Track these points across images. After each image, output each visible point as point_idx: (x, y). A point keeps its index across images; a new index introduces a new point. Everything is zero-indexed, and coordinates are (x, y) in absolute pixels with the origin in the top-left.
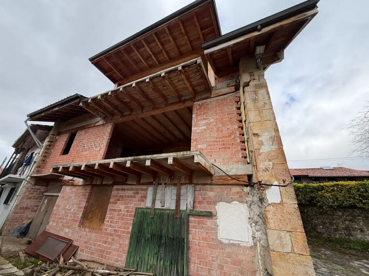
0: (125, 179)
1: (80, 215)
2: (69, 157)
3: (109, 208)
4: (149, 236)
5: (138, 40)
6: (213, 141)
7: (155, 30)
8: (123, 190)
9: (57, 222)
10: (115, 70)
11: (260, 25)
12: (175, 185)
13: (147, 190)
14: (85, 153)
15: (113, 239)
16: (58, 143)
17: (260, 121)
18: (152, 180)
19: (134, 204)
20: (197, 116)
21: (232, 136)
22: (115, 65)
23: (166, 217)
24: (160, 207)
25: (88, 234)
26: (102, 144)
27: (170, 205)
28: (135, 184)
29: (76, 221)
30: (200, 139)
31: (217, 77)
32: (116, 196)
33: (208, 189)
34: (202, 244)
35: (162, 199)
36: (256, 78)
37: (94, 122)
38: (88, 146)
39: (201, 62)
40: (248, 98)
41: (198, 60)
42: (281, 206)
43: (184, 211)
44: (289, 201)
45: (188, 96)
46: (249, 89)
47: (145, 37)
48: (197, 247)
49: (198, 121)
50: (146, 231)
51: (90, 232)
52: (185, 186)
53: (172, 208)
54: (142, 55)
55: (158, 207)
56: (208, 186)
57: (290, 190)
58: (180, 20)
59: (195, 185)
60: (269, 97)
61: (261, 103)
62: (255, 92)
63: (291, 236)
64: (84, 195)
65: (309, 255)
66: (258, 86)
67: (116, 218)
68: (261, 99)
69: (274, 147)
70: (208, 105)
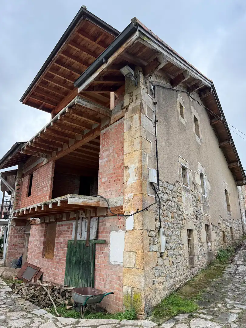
0: (61, 216)
1: (42, 249)
2: (31, 199)
3: (55, 242)
4: (75, 262)
5: (46, 73)
6: (111, 174)
7: (54, 60)
8: (62, 225)
9: (32, 255)
10: (44, 103)
11: (104, 58)
12: (87, 218)
13: (72, 224)
14: (39, 193)
15: (59, 266)
16: (24, 186)
17: (131, 152)
18: (76, 216)
19: (67, 237)
20: (102, 147)
21: (122, 168)
22: (42, 98)
23: (82, 247)
24: (79, 239)
25: (47, 263)
26: (48, 183)
27: (84, 237)
28: (66, 220)
29: (40, 253)
30: (104, 172)
31: (117, 96)
32: (59, 231)
33: (107, 220)
34: (102, 266)
35: (80, 231)
36: (134, 99)
37: (41, 162)
38: (40, 187)
39: (78, 102)
40: (126, 126)
41: (76, 100)
42: (133, 232)
43: (91, 240)
44: (138, 228)
45: (96, 125)
46: (127, 115)
47: (49, 69)
48: (99, 268)
49: (103, 152)
50: (73, 258)
51: (48, 261)
52: (93, 219)
53: (86, 239)
54: (58, 81)
55: (78, 238)
56: (106, 218)
57: (140, 217)
58: (69, 43)
59: (99, 218)
60: (140, 123)
61: (134, 131)
62: (131, 118)
63: (135, 255)
64: (42, 232)
65: (143, 269)
66: (134, 111)
67: (59, 250)
68: (134, 126)
69: (136, 178)
70: (109, 133)
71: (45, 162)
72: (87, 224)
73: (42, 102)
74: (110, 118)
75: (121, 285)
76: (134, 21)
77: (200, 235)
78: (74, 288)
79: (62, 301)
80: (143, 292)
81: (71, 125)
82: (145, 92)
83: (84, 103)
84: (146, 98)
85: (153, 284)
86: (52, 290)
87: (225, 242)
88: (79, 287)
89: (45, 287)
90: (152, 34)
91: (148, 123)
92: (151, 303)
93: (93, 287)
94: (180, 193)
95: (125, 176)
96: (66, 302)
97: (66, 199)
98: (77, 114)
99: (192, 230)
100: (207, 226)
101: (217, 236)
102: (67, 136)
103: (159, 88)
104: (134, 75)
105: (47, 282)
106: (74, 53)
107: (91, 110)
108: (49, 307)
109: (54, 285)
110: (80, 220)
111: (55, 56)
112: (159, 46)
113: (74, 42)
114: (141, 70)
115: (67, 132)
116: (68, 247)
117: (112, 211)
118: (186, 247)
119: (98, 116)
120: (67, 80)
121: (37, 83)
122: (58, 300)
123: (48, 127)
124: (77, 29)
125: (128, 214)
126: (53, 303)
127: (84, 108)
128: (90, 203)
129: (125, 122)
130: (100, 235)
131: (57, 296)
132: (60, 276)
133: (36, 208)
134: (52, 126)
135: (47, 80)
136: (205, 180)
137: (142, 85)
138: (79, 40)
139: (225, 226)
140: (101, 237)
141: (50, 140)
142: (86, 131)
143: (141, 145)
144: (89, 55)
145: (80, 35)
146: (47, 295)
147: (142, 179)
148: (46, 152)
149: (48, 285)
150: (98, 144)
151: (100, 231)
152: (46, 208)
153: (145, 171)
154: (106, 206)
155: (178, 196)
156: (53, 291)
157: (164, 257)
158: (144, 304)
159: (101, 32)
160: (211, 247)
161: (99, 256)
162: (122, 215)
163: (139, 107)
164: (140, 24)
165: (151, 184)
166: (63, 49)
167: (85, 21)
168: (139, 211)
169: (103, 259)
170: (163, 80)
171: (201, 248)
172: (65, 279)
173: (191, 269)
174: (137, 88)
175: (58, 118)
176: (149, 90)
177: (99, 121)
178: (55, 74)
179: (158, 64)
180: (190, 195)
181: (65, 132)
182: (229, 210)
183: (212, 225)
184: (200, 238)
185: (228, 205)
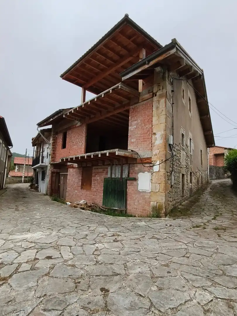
1: (80, 184)
2: (67, 150)
3: (93, 179)
4: (111, 191)
6: (139, 137)
7: (96, 50)
8: (97, 169)
9: (71, 188)
10: (79, 79)
11: (147, 61)
12: (120, 165)
13: (108, 168)
14: (75, 147)
15: (97, 194)
16: (58, 141)
17: (158, 124)
18: (110, 163)
19: (103, 176)
20: (131, 118)
21: (148, 133)
23: (117, 182)
24: (114, 177)
25: (86, 192)
26: (83, 140)
27: (118, 175)
28: (102, 165)
29: (79, 186)
30: (133, 135)
31: (144, 83)
32: (95, 172)
34: (132, 193)
35: (114, 172)
36: (161, 88)
37: (74, 124)
38: (75, 142)
39: (121, 87)
40: (154, 106)
42: (159, 173)
43: (124, 178)
44: (162, 170)
45: (126, 101)
46: (155, 99)
47: (90, 56)
49: (132, 121)
50: (109, 189)
52: (125, 165)
53: (120, 177)
56: (135, 164)
57: (164, 164)
59: (129, 164)
61: (160, 110)
62: (159, 101)
63: (160, 185)
64: (80, 173)
65: (165, 193)
66: (161, 96)
67: (96, 184)
68: (161, 107)
69: (161, 141)
70: (137, 108)
71: (79, 125)
72: (120, 168)
73: (77, 79)
74: (139, 98)
76: (174, 41)
77: (187, 178)
80: (164, 204)
82: (168, 84)
83: (125, 88)
84: (169, 88)
85: (168, 201)
87: (198, 184)
91: (169, 105)
94: (180, 151)
95: (153, 139)
97: (113, 152)
99: (184, 175)
100: (191, 173)
101: (195, 180)
103: (175, 80)
104: (163, 72)
107: (128, 92)
110: (114, 166)
114: (167, 68)
116: (105, 182)
118: (181, 183)
119: (129, 96)
124: (119, 31)
129: (154, 103)
130: (130, 175)
133: (86, 156)
134: (95, 101)
135: (86, 64)
136: (192, 143)
137: (167, 79)
138: (118, 38)
139: (199, 174)
140: (131, 176)
142: (117, 105)
143: (166, 120)
144: (122, 48)
145: (120, 35)
147: (165, 142)
151: (130, 172)
153: (167, 137)
154: (136, 157)
155: (179, 153)
157: (172, 188)
159: (136, 33)
160: (192, 187)
161: (130, 187)
162: (150, 163)
163: (165, 94)
165: (170, 145)
167: (127, 25)
168: (163, 161)
169: (133, 188)
171: (187, 186)
173: (183, 196)
174: (164, 81)
175: (103, 96)
177: (129, 99)
179: (180, 65)
180: (185, 153)
182: (202, 164)
183: (193, 173)
184: (187, 180)
185: (202, 161)
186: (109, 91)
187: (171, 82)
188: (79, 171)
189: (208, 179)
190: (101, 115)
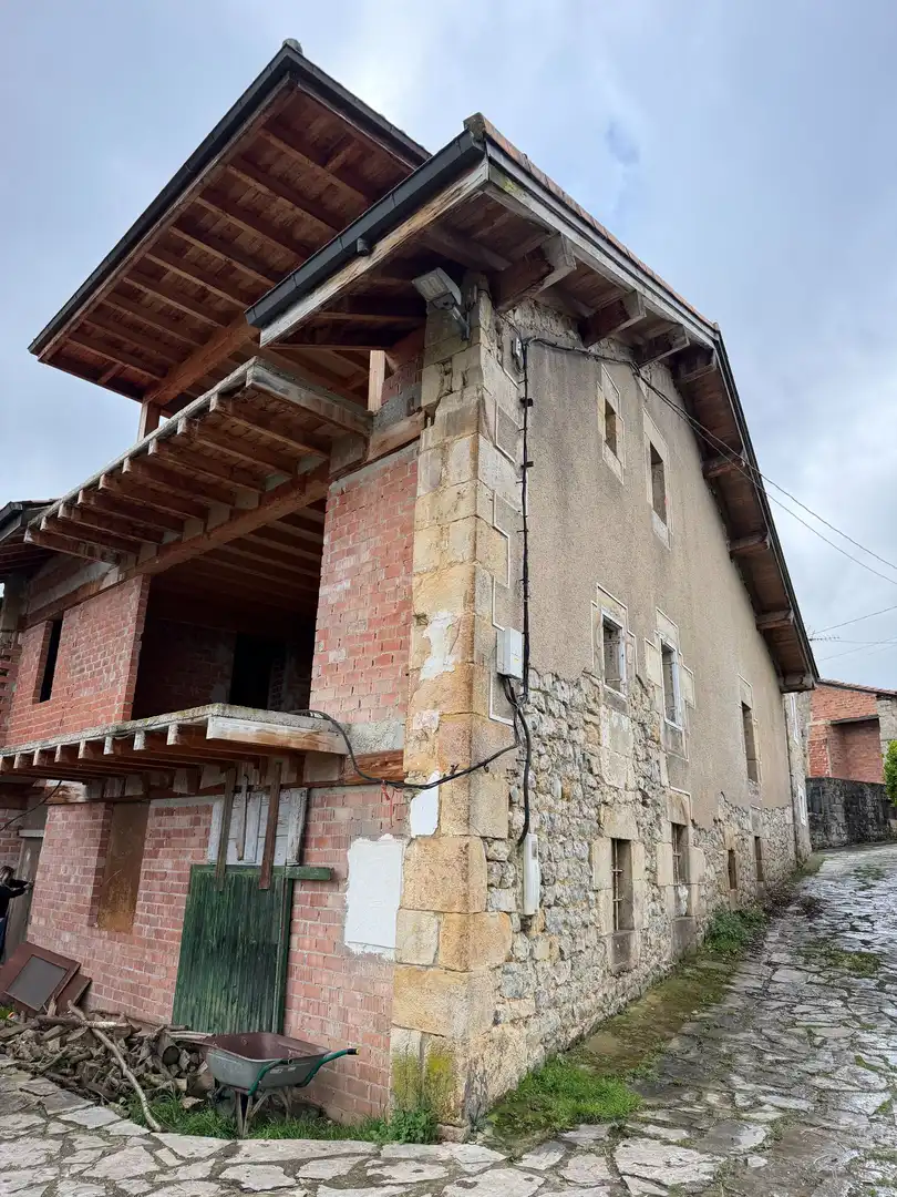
0: (167, 780)
1: (89, 894)
2: (52, 711)
3: (143, 870)
4: (215, 943)
5: (136, 260)
6: (362, 636)
7: (170, 216)
8: (170, 812)
9: (47, 916)
10: (120, 362)
11: (361, 237)
12: (267, 790)
13: (209, 810)
14: (86, 693)
15: (154, 957)
17: (437, 568)
18: (224, 779)
19: (189, 856)
20: (334, 539)
21: (403, 618)
22: (113, 346)
23: (245, 888)
24: (236, 862)
25: (107, 945)
26: (121, 658)
27: (253, 855)
28: (185, 792)
29: (80, 910)
30: (335, 627)
32: (157, 833)
33: (340, 800)
34: (314, 960)
35: (239, 835)
36: (457, 384)
37: (95, 576)
38: (89, 669)
39: (257, 379)
40: (424, 476)
41: (249, 371)
42: (434, 843)
43: (279, 868)
44: (452, 829)
45: (312, 461)
46: (430, 437)
48: (305, 967)
49: (334, 559)
50: (209, 930)
51: (109, 939)
52: (287, 792)
53: (259, 863)
54: (179, 291)
55: (232, 860)
56: (339, 790)
57: (462, 795)
58: (232, 163)
59: (310, 790)
60: (475, 469)
61: (450, 495)
62: (444, 449)
63: (439, 923)
64: (92, 834)
65: (464, 971)
66: (455, 425)
67: (157, 898)
68: (453, 478)
69: (451, 659)
70: (359, 492)
71: (111, 580)
72: (265, 814)
73: (112, 359)
74: (366, 441)
75: (384, 1025)
76: (476, 125)
77: (652, 861)
78: (210, 1035)
79: (166, 1080)
80: (459, 1050)
81: (223, 455)
82: (493, 362)
83: (278, 385)
84: (497, 384)
85: (496, 1023)
86: (126, 1040)
87: (733, 885)
88: (226, 1033)
89: (102, 1030)
90: (532, 169)
91: (499, 469)
92: (486, 1087)
93: (281, 1031)
94: (593, 713)
95: (414, 647)
96: (183, 1084)
97: (200, 722)
98: (249, 418)
99: (627, 842)
100: (678, 829)
101: (708, 864)
102: (203, 493)
103: (540, 348)
104: (459, 303)
105: (103, 1014)
106: (247, 197)
107: (304, 408)
108: (122, 1100)
109: (136, 1026)
110: (240, 799)
111: (177, 203)
112: (553, 211)
113: (249, 161)
114: (485, 285)
115: (204, 476)
116: (190, 890)
117: (362, 766)
118: (606, 899)
119: (321, 431)
120: (210, 288)
121: (98, 292)
122: (154, 1078)
123: (138, 457)
124: (263, 120)
125: (420, 781)
126: (137, 1086)
127: (274, 398)
128: (285, 739)
129: (421, 459)
130: (312, 850)
131: (151, 1064)
132: (158, 992)
133: (82, 746)
134: (154, 455)
135: (137, 285)
136: (676, 670)
137: (485, 340)
138: (268, 156)
139: (737, 830)
140: (318, 858)
141: (139, 502)
142: (277, 479)
143: (475, 545)
144: (298, 211)
145: (273, 141)
146: (113, 1060)
147: (472, 662)
148: (118, 542)
149: (112, 1024)
150: (319, 528)
151: (313, 835)
152: (118, 749)
153: (484, 637)
154: (341, 748)
155: (586, 722)
156: (130, 1045)
157: (534, 932)
158: (461, 1091)
159: (348, 134)
160: (689, 903)
161: (305, 924)
162: (398, 783)
163: (472, 412)
164: (495, 138)
165: (503, 679)
166: (207, 181)
167: (295, 92)
168: (457, 772)
169: (321, 935)
170: (554, 324)
171: (656, 906)
172: (177, 1003)
173: (620, 973)
174: (470, 346)
175: (180, 430)
176: (507, 357)
177: (324, 446)
178: (168, 266)
179: (545, 269)
180: (626, 722)
181: (197, 478)
182: (752, 774)
183: (695, 825)
184: (652, 871)
185: (751, 759)
186: (207, 404)
187: (514, 356)
188: (91, 826)
189: (797, 853)
190: (205, 530)
